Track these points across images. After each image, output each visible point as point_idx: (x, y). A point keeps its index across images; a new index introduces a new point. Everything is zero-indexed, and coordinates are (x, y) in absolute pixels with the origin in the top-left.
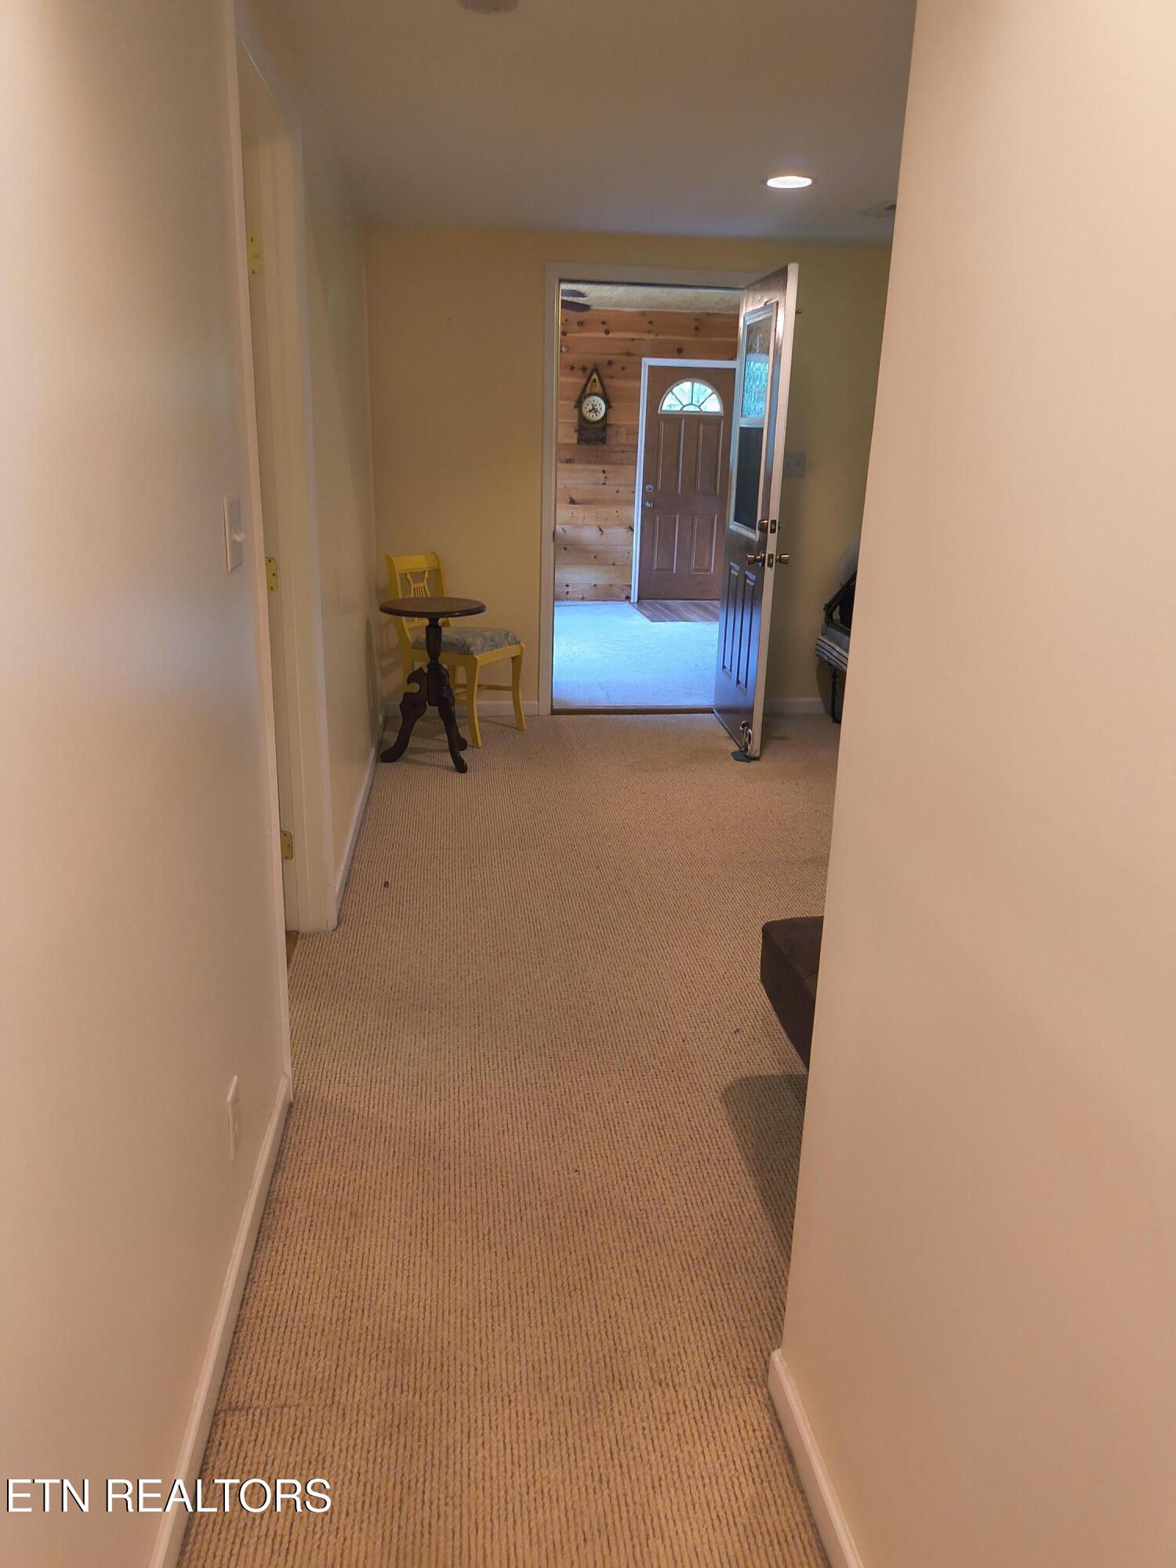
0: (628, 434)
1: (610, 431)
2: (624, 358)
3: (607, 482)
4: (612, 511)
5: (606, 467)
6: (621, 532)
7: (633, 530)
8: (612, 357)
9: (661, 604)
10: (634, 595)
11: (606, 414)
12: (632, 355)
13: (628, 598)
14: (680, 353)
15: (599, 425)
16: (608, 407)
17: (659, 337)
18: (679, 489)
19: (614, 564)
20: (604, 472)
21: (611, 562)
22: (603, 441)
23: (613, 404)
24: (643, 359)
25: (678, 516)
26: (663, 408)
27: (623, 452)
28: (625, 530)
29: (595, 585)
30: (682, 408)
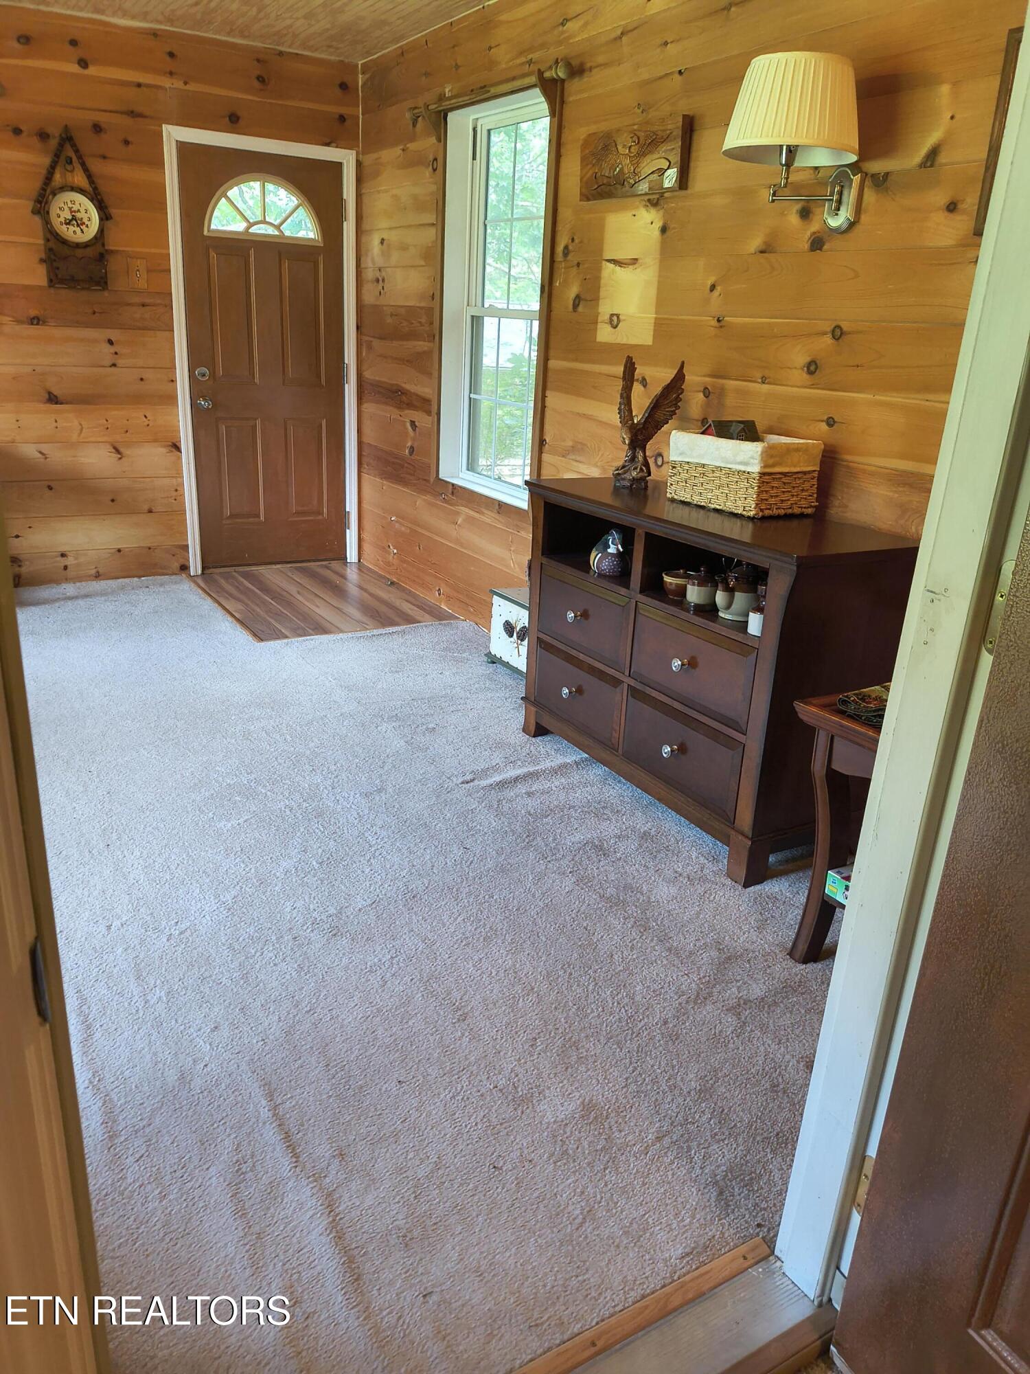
0: (148, 271)
1: (114, 265)
2: (127, 121)
3: (120, 362)
4: (136, 416)
5: (114, 334)
6: (158, 452)
7: (178, 449)
8: (102, 118)
9: (245, 576)
10: (195, 563)
11: (101, 230)
12: (141, 115)
13: (184, 568)
14: (233, 122)
15: (89, 252)
16: (105, 216)
17: (192, 87)
18: (257, 375)
19: (150, 511)
20: (110, 342)
21: (146, 507)
22: (102, 282)
23: (113, 211)
24: (166, 128)
25: (258, 422)
26: (213, 227)
27: (143, 306)
28: (163, 450)
29: (119, 551)
30: (248, 228)
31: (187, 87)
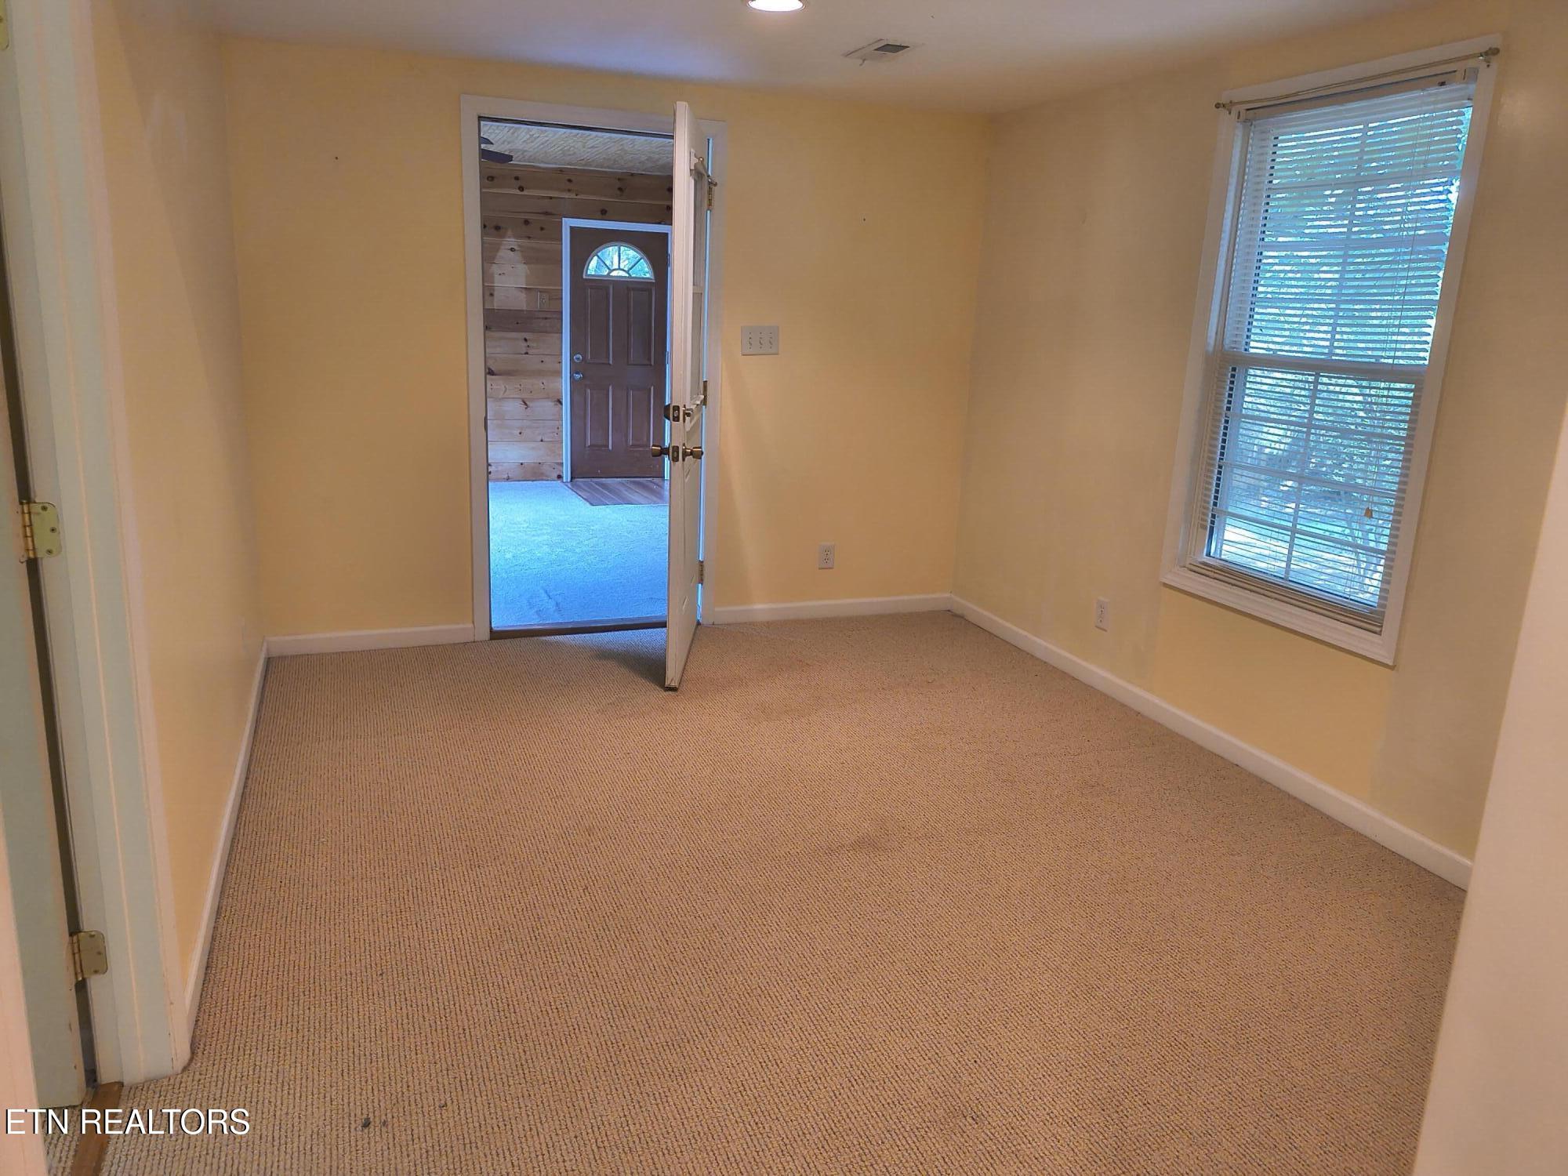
0: (550, 299)
2: (543, 218)
3: (530, 352)
4: (537, 383)
5: (527, 335)
6: (549, 405)
7: (561, 403)
8: (527, 217)
9: (596, 483)
10: (567, 474)
12: (551, 214)
13: (560, 477)
14: (604, 214)
17: (580, 196)
18: (611, 359)
19: (542, 441)
20: (526, 340)
21: (539, 438)
24: (564, 220)
25: (611, 388)
26: (589, 273)
27: (546, 318)
28: (553, 404)
29: (522, 464)
30: (609, 273)
31: (578, 197)
